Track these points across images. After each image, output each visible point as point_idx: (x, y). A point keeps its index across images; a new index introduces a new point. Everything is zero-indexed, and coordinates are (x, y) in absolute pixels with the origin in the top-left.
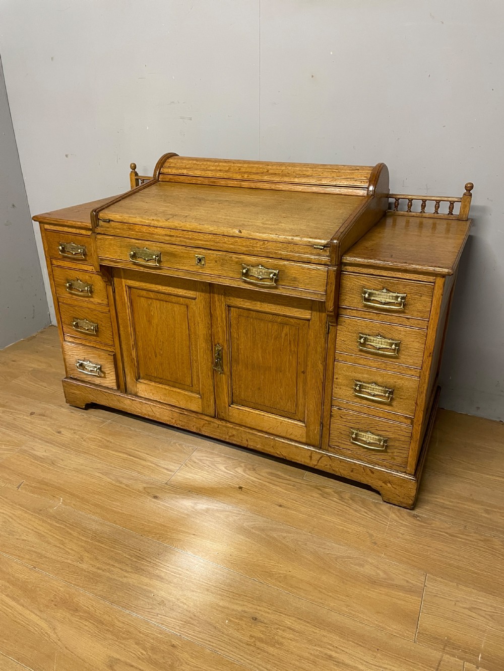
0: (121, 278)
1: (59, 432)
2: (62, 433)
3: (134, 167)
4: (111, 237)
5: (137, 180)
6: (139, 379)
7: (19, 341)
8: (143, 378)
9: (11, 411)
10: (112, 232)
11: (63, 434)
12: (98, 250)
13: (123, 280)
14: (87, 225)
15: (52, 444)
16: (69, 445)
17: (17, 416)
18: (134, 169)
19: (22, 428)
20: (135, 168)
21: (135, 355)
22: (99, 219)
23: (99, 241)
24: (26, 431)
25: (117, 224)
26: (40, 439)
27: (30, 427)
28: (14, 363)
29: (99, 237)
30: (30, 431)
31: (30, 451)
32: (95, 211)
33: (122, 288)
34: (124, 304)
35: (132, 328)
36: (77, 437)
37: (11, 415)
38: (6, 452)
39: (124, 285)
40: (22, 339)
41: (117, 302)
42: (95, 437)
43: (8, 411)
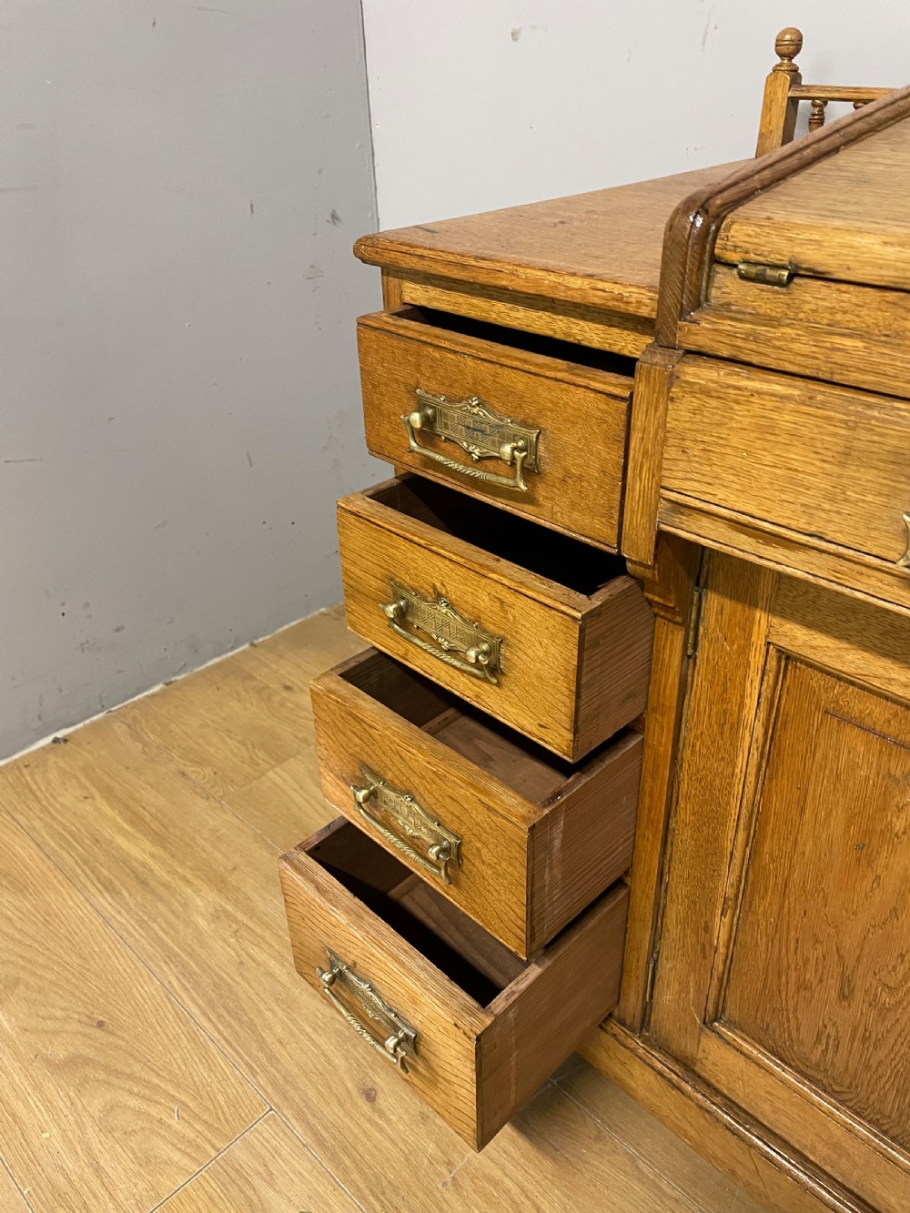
0: (754, 604)
1: (370, 1095)
2: (381, 1101)
3: (790, 47)
4: (778, 386)
5: (793, 102)
6: (716, 1019)
7: (316, 613)
8: (732, 1025)
9: (239, 916)
10: (799, 348)
11: (381, 1114)
12: (671, 452)
13: (759, 615)
14: (620, 298)
15: (334, 1158)
16: (396, 1190)
17: (254, 951)
18: (790, 56)
19: (252, 1027)
20: (797, 45)
21: (723, 936)
22: (716, 260)
23: (691, 402)
24: (263, 1046)
25: (851, 296)
26: (301, 1117)
27: (278, 1029)
28: (286, 694)
29: (698, 374)
30: (276, 1047)
31: (257, 1182)
32: (703, 209)
33: (744, 650)
34: (730, 725)
35: (741, 835)
36: (431, 1148)
37: (232, 940)
38: (176, 1156)
39: (758, 640)
40: (323, 610)
41: (691, 702)
42: (498, 1174)
43: (229, 916)
